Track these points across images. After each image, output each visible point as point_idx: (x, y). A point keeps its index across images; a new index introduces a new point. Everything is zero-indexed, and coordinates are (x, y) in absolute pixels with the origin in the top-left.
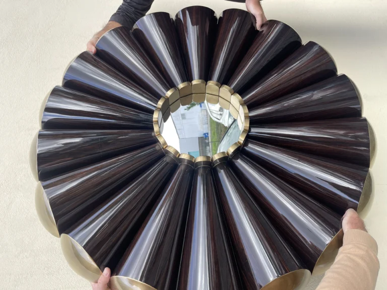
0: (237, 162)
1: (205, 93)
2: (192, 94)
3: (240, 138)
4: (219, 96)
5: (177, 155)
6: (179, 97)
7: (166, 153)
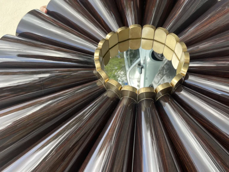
0: (180, 94)
1: (141, 38)
2: (129, 39)
3: (182, 69)
4: (153, 40)
5: (119, 88)
6: (117, 42)
7: (108, 88)
